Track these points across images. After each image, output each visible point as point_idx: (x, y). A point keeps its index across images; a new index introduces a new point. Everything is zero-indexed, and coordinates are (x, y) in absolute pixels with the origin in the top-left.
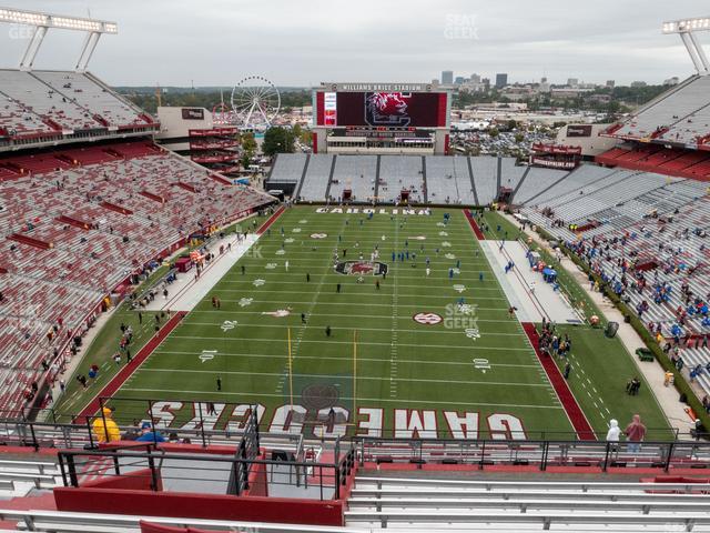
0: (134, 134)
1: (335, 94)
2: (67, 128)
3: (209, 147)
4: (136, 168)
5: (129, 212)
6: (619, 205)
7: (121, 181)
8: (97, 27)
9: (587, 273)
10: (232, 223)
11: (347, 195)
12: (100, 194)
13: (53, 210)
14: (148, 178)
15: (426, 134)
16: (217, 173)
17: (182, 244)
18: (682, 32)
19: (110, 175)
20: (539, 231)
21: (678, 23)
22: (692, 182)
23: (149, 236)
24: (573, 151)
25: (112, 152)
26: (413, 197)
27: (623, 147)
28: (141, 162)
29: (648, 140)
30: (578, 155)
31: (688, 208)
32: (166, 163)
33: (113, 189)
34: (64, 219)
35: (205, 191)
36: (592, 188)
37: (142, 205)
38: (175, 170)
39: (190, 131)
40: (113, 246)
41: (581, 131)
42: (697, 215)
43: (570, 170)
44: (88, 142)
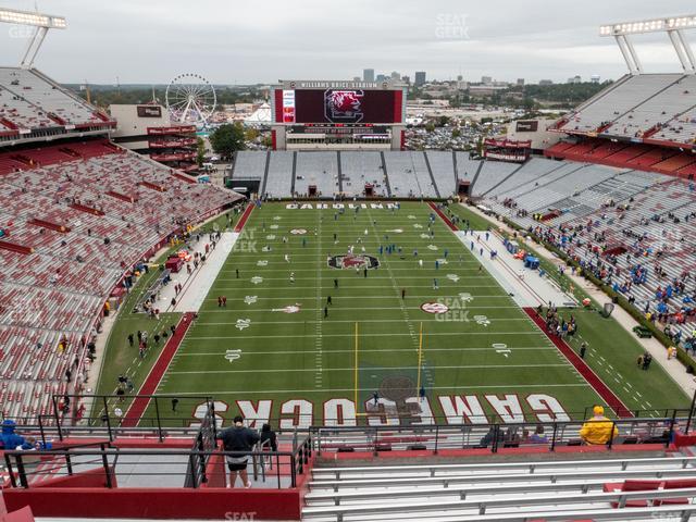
0: (92, 133)
1: (293, 92)
2: (22, 127)
3: (169, 145)
4: (97, 168)
5: (101, 213)
6: (576, 195)
7: (84, 181)
8: (45, 22)
9: (564, 259)
10: (206, 221)
11: (312, 190)
12: (67, 195)
13: (24, 212)
14: (112, 177)
15: (383, 130)
16: (179, 171)
17: (163, 244)
18: (617, 34)
19: (73, 175)
20: (505, 221)
21: (614, 26)
22: (638, 172)
23: (128, 238)
24: (524, 145)
25: (69, 151)
26: (378, 192)
27: (568, 141)
28: (100, 161)
29: (594, 135)
30: (528, 148)
31: (641, 196)
32: (127, 162)
33: (79, 189)
34: (37, 222)
35: (171, 190)
36: (545, 180)
37: (113, 205)
38: (137, 169)
39: (149, 129)
40: (95, 248)
41: (529, 127)
42: (652, 203)
43: (522, 163)
44: (45, 142)
